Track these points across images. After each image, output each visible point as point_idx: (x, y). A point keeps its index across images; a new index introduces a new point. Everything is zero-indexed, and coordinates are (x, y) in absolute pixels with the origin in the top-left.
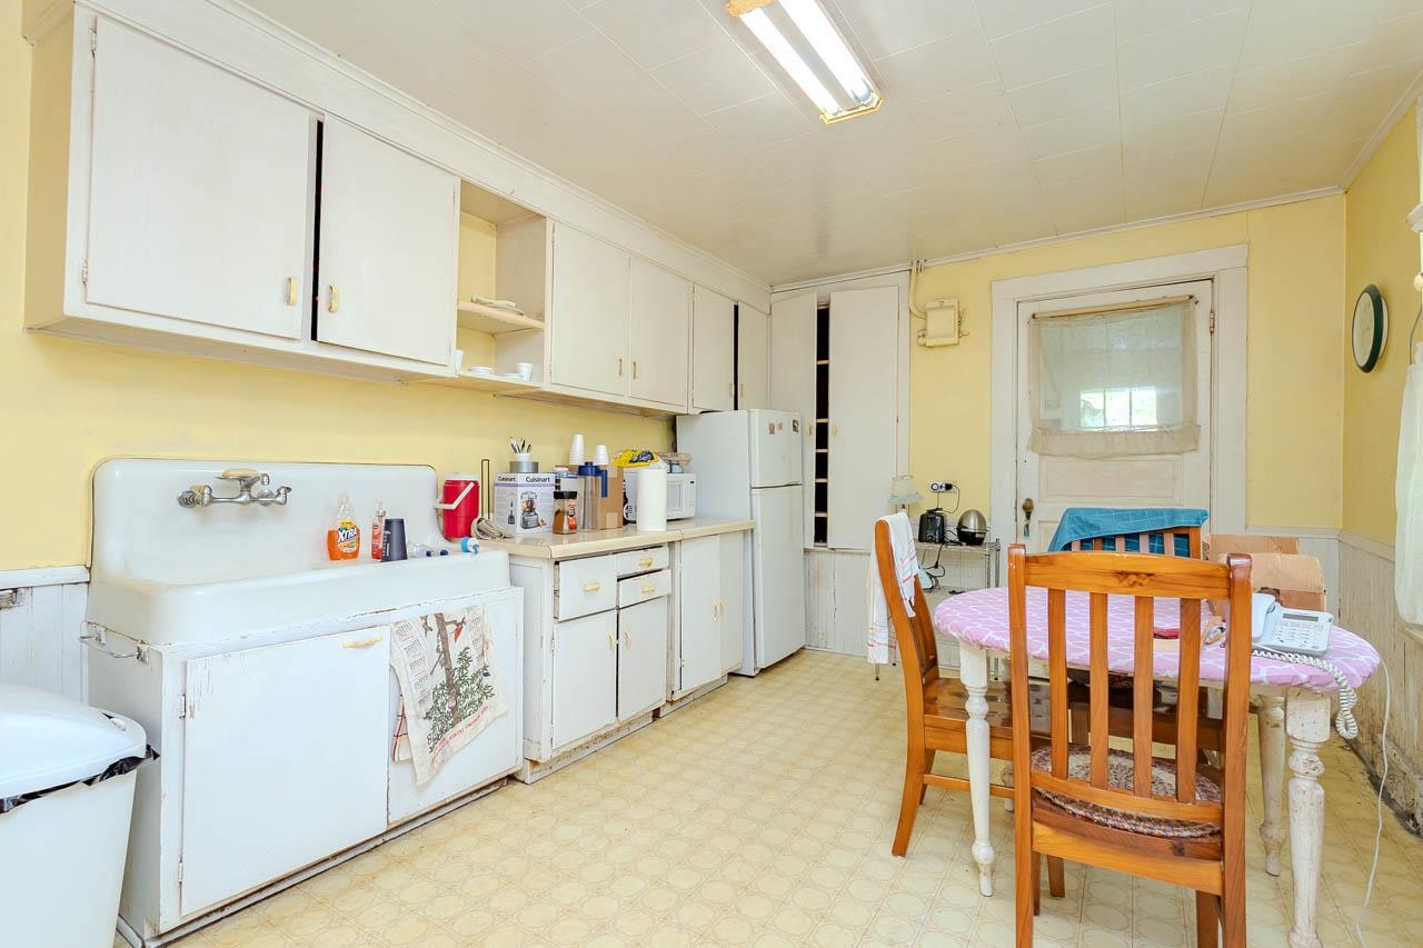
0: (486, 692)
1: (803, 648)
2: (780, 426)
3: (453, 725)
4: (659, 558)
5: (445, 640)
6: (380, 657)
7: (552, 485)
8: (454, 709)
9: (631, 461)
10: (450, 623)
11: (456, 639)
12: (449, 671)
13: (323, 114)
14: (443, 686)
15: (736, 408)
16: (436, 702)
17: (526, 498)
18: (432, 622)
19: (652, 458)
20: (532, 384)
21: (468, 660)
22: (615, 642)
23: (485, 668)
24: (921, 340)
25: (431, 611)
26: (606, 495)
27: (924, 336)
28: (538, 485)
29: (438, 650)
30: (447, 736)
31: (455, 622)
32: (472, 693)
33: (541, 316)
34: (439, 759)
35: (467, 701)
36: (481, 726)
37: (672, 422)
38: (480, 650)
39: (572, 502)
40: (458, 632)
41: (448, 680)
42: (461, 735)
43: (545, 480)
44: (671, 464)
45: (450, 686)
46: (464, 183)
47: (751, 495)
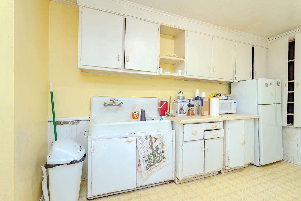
0: (163, 157)
1: (282, 160)
2: (271, 84)
3: (154, 165)
4: (220, 125)
5: (152, 142)
6: (134, 144)
7: (188, 103)
8: (154, 160)
9: (214, 96)
10: (153, 138)
11: (155, 142)
12: (153, 150)
13: (126, 16)
14: (151, 154)
15: (253, 79)
16: (149, 158)
17: (180, 106)
18: (148, 137)
19: (221, 95)
20: (181, 76)
21: (158, 148)
22: (203, 149)
23: (163, 151)
25: (148, 134)
26: (203, 106)
28: (184, 103)
29: (150, 145)
30: (152, 167)
31: (154, 138)
32: (159, 157)
33: (184, 57)
34: (149, 173)
35: (158, 159)
36: (162, 166)
37: (230, 85)
38: (162, 146)
39: (192, 107)
40: (155, 141)
41: (153, 153)
42: (156, 168)
43: (186, 101)
44: (227, 97)
45: (153, 154)
46: (161, 26)
47: (258, 107)
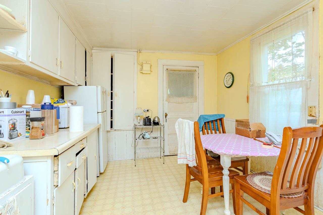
7: (25, 115)
9: (55, 103)
15: (86, 85)
17: (11, 122)
19: (65, 102)
24: (141, 71)
27: (142, 70)
28: (18, 115)
